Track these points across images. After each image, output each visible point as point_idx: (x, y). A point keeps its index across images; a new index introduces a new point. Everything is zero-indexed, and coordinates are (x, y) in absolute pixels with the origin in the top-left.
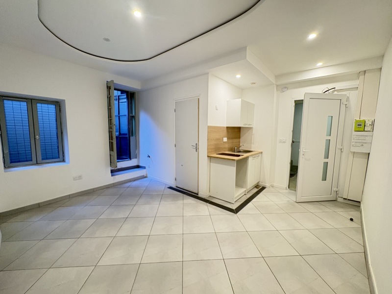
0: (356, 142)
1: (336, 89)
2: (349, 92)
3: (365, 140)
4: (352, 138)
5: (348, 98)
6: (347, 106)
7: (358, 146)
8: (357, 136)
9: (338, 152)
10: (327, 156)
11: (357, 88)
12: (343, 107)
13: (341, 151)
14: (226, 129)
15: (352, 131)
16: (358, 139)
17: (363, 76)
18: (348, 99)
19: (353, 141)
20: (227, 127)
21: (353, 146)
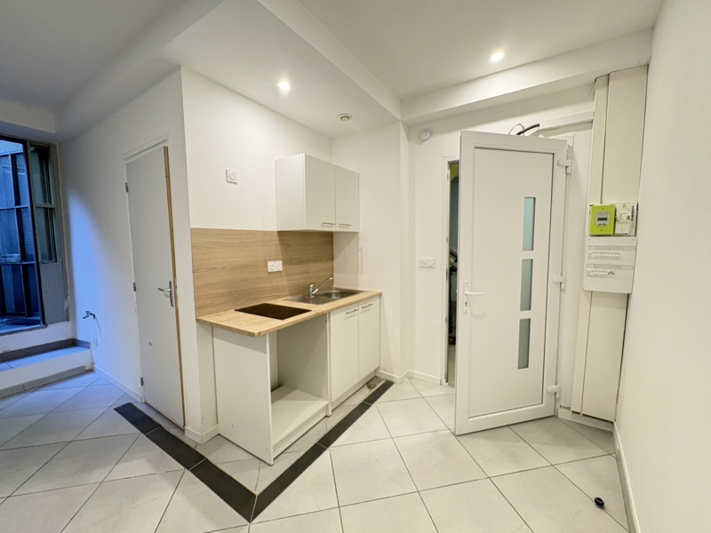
0: (595, 266)
1: (540, 128)
2: (571, 134)
3: (617, 258)
4: (587, 255)
5: (571, 149)
6: (569, 171)
7: (602, 276)
8: (597, 247)
9: (554, 290)
10: (527, 304)
11: (592, 122)
12: (560, 173)
13: (561, 290)
14: (276, 238)
15: (584, 236)
16: (601, 258)
17: (605, 89)
18: (570, 153)
19: (587, 261)
20: (281, 234)
21: (589, 276)
